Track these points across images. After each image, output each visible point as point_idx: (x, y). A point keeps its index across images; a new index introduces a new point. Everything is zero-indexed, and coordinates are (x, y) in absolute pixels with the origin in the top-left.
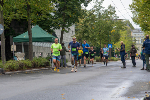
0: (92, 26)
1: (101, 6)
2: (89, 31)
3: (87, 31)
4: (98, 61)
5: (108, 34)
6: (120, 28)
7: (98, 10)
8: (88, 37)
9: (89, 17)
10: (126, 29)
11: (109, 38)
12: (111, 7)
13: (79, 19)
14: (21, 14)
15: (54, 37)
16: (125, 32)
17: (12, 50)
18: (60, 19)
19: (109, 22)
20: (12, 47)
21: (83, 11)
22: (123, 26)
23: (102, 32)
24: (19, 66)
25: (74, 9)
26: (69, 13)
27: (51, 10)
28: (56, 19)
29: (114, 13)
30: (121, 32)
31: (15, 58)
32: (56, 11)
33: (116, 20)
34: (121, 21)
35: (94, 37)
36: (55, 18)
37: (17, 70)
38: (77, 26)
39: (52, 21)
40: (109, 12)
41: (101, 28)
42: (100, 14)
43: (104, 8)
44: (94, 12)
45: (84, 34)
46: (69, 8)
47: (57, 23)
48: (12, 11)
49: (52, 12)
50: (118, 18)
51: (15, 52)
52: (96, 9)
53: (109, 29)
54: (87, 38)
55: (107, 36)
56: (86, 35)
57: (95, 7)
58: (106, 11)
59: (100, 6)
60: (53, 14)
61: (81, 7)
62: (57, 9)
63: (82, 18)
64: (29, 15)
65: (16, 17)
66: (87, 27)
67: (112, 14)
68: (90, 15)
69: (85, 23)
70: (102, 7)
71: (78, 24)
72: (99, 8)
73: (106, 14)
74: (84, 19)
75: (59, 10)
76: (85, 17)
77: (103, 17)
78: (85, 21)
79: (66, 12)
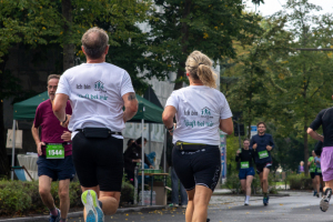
0: (277, 68)
2: (267, 85)
3: (260, 84)
4: (296, 187)
7: (299, 15)
8: (265, 104)
9: (267, 37)
13: (236, 44)
14: (39, 25)
15: (148, 104)
17: (9, 145)
20: (10, 133)
21: (250, 17)
23: (311, 89)
24: (29, 199)
25: (221, 10)
26: (201, 25)
31: (19, 172)
32: (157, 15)
35: (284, 107)
36: (153, 38)
37: (25, 212)
38: (228, 66)
39: (143, 50)
41: (309, 76)
42: (305, 29)
43: (318, 8)
44: (284, 21)
45: (249, 95)
46: (202, 8)
47: (160, 57)
48: (11, 16)
49: (142, 19)
51: (17, 151)
52: (290, 11)
54: (261, 109)
56: (256, 97)
57: (291, 3)
58: (326, 19)
59: (304, 1)
60: (144, 27)
61: (240, 9)
62: (159, 9)
64: (66, 28)
65: (21, 35)
66: (260, 71)
68: (273, 32)
69: (254, 57)
70: (313, 6)
71: (231, 61)
72: (303, 7)
73: (327, 30)
74: (250, 44)
75: (168, 15)
76: (253, 39)
77: (315, 38)
78: (254, 51)
79: (192, 20)
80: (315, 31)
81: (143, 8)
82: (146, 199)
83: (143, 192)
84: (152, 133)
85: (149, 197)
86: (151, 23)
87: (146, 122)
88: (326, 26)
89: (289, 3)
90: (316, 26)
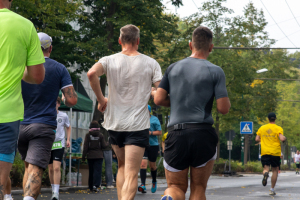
1: (223, 4)
5: (241, 90)
6: (277, 74)
7: (213, 17)
9: (184, 36)
10: (296, 78)
11: (243, 102)
12: (251, 9)
13: (156, 43)
16: (292, 86)
18: (98, 39)
19: (243, 54)
21: (168, 18)
22: (286, 67)
25: (144, 11)
27: (69, 12)
28: (85, 40)
29: (260, 29)
30: (280, 86)
32: (86, 14)
33: (267, 49)
34: (280, 52)
36: (82, 36)
39: (73, 46)
40: (245, 25)
42: (218, 29)
43: (231, 11)
44: (200, 22)
46: (125, 9)
47: (88, 54)
49: (72, 18)
50: (273, 42)
52: (206, 13)
53: (244, 74)
55: (238, 97)
57: (206, 6)
58: (237, 21)
59: (218, 5)
60: (75, 26)
61: (160, 10)
62: (88, 10)
63: (163, 39)
67: (253, 30)
68: (189, 31)
69: (172, 54)
70: (225, 9)
72: (217, 10)
73: (238, 31)
74: (169, 42)
75: (96, 14)
76: (172, 37)
77: (227, 38)
78: (172, 48)
79: (117, 19)
80: (227, 31)
81: (73, 7)
82: (73, 180)
83: (70, 173)
84: (79, 121)
85: (75, 179)
86: (80, 21)
87: (74, 110)
88: (237, 27)
89: (204, 7)
90: (228, 27)
